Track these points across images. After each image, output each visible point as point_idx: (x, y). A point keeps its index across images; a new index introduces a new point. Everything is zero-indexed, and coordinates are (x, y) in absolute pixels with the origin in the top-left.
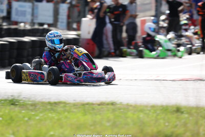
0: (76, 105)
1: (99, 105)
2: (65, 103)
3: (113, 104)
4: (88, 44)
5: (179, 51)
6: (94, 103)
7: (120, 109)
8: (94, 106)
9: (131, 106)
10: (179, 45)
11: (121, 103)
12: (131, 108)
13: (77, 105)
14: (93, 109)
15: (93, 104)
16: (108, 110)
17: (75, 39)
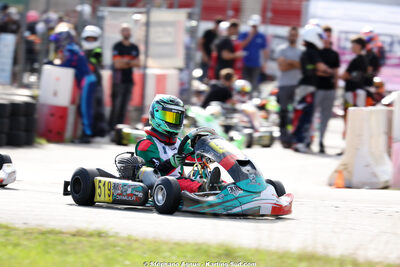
0: (28, 233)
1: (74, 235)
2: (7, 227)
3: (100, 235)
4: (52, 115)
5: (231, 139)
6: (64, 230)
7: (115, 246)
8: (63, 237)
9: (136, 240)
10: (227, 129)
11: (117, 233)
12: (135, 245)
13: (31, 233)
14: (63, 242)
15: (61, 233)
16: (92, 247)
17: (27, 104)
